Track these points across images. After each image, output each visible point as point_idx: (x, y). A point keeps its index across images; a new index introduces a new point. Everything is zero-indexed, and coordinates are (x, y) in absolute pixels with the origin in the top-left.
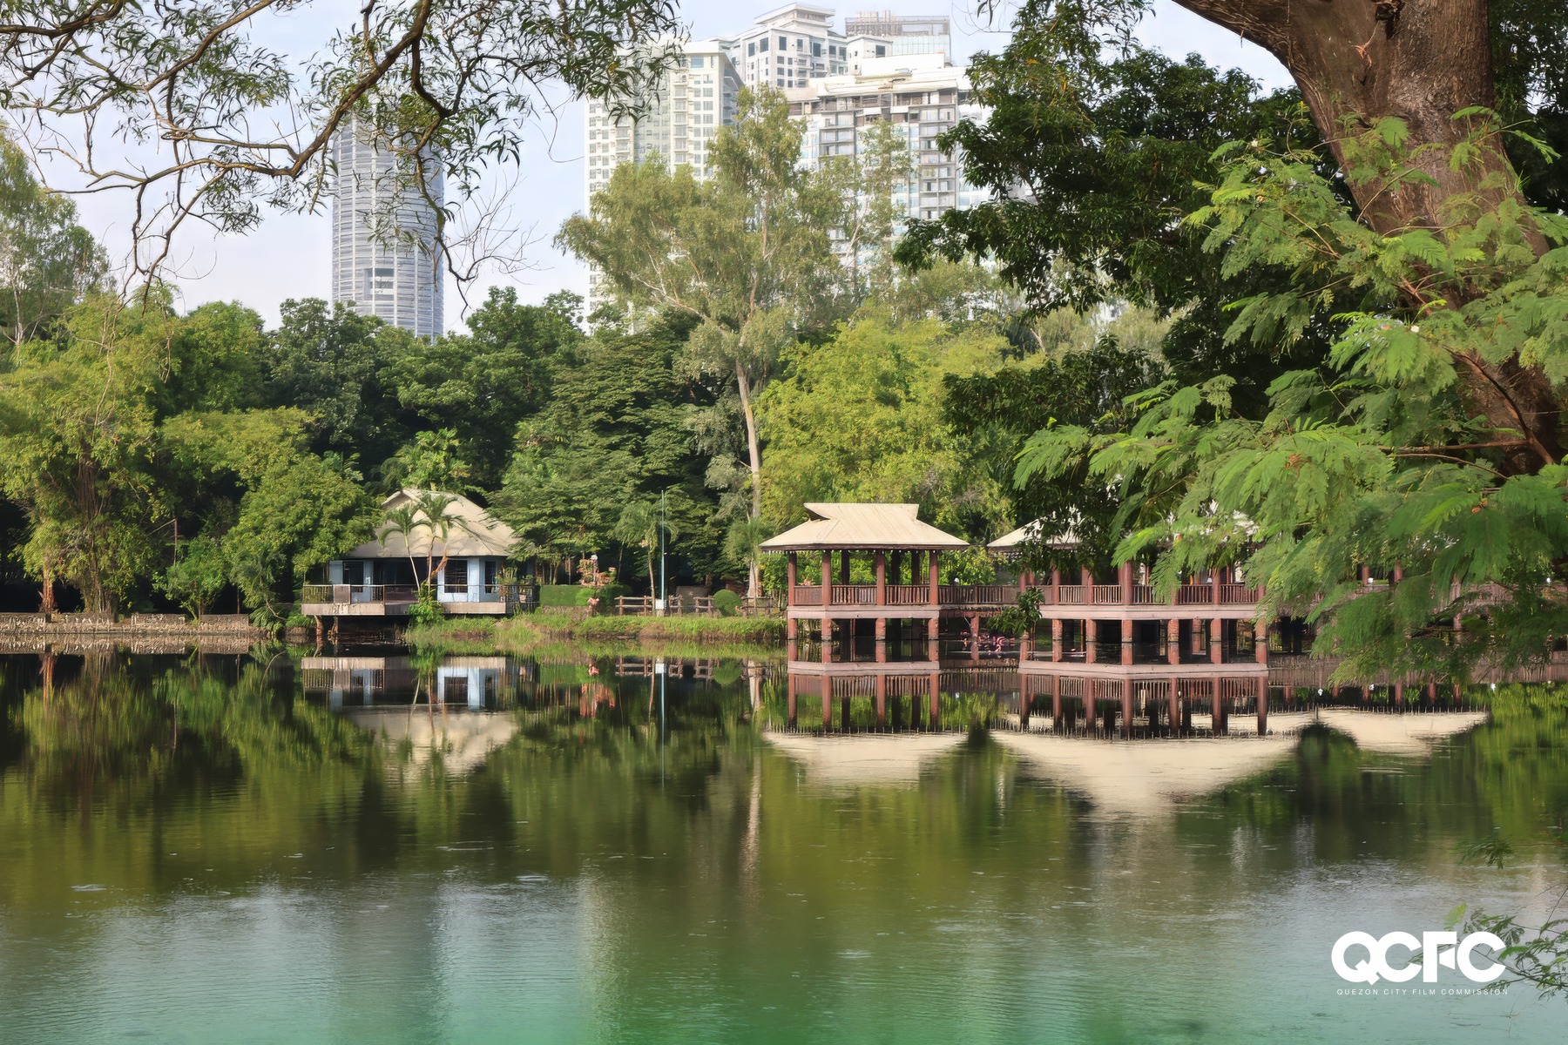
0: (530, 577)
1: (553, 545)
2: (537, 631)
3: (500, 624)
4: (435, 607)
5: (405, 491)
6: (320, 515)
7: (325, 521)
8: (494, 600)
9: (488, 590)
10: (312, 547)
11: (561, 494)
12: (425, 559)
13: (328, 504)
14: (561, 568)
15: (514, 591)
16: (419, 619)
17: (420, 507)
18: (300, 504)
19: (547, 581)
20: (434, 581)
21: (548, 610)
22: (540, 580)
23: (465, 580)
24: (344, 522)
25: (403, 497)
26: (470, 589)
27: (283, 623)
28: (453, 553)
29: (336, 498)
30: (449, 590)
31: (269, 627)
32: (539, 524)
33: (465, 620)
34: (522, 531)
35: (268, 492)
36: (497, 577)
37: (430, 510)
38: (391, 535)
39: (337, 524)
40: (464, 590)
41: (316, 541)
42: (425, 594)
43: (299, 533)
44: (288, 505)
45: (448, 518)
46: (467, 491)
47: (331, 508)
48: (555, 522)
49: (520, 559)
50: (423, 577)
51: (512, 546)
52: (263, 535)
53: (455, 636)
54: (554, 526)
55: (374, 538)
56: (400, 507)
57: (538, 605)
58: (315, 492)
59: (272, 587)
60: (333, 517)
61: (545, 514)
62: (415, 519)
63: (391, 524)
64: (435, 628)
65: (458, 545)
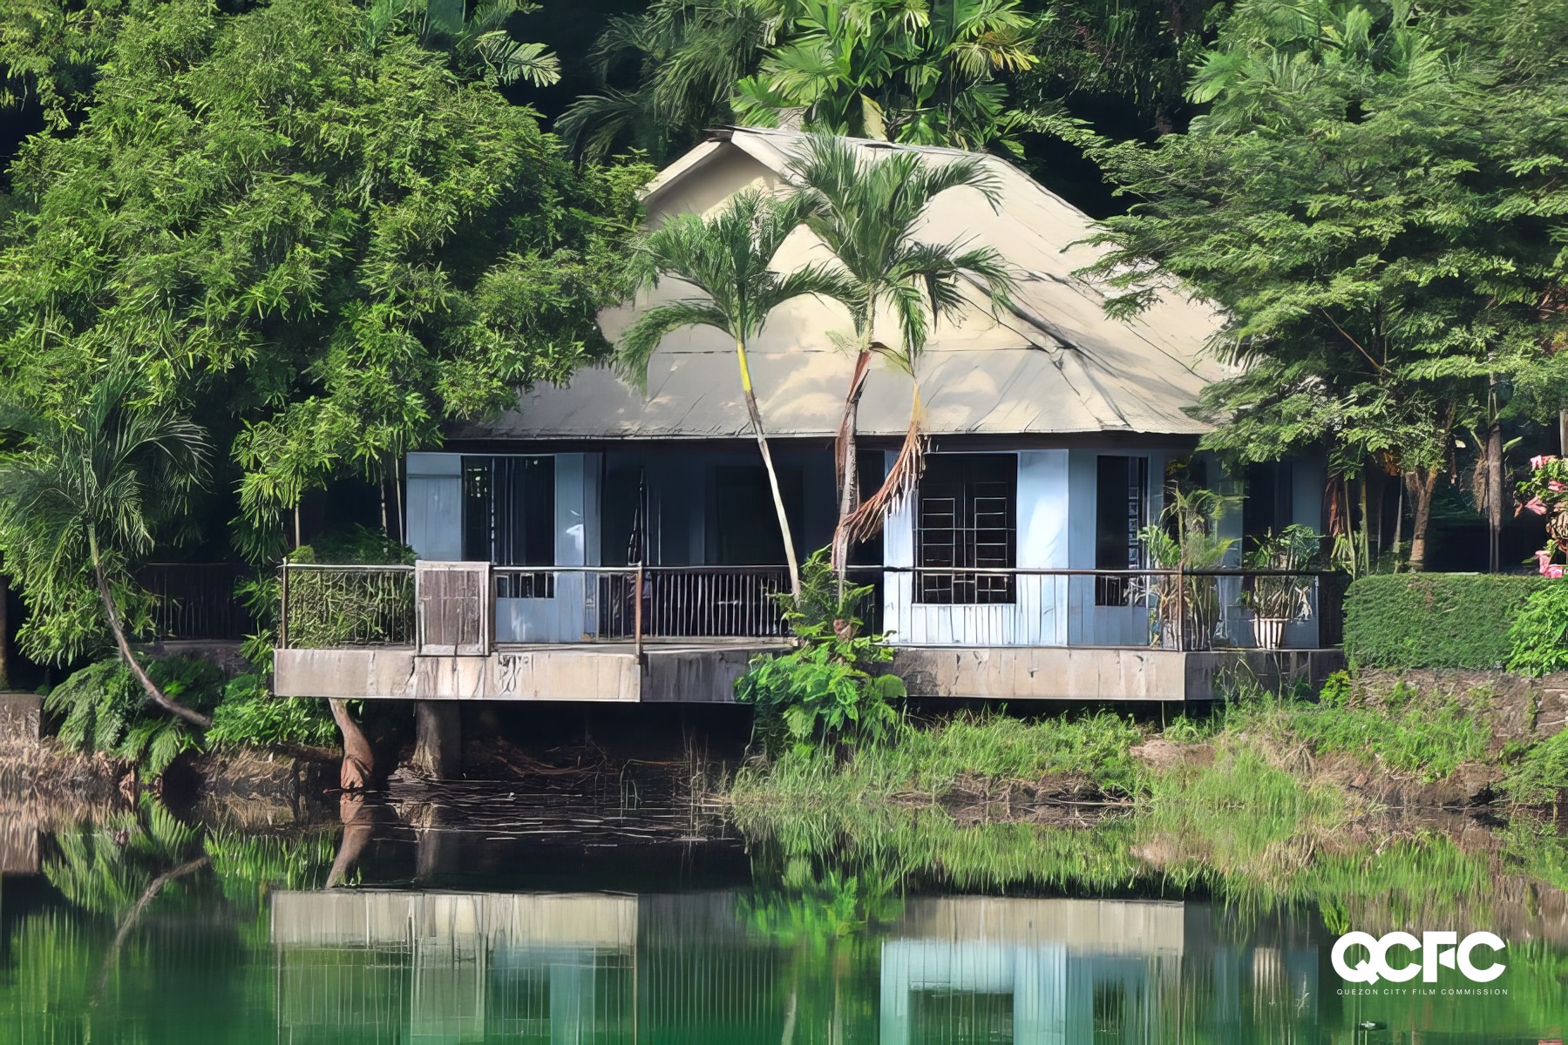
0: (1300, 534)
1: (1404, 390)
2: (1326, 783)
3: (1160, 749)
4: (867, 665)
5: (739, 139)
6: (360, 243)
7: (380, 272)
8: (1135, 640)
9: (1109, 594)
10: (320, 391)
11: (1448, 149)
12: (823, 448)
13: (393, 193)
14: (1450, 493)
15: (1225, 593)
16: (798, 723)
17: (802, 212)
18: (268, 193)
19: (1380, 555)
20: (868, 550)
21: (1378, 685)
22: (1348, 547)
23: (1002, 544)
24: (466, 280)
25: (734, 161)
26: (1026, 587)
27: (197, 731)
28: (952, 421)
29: (433, 171)
30: (930, 592)
31: (129, 752)
32: (1342, 288)
33: (1002, 730)
34: (1266, 319)
35: (125, 136)
36: (1151, 533)
37: (848, 225)
38: (679, 335)
39: (435, 287)
40: (1004, 593)
41: (337, 364)
42: (819, 609)
43: (267, 327)
44: (214, 198)
45: (933, 265)
46: (1020, 132)
47: (405, 215)
48: (1423, 276)
49: (1256, 453)
50: (814, 531)
51: (1220, 394)
52: (100, 332)
53: (953, 800)
54: (1414, 299)
55: (598, 349)
56: (715, 210)
57: (1339, 662)
58: (335, 137)
59: (143, 571)
60: (414, 253)
61: (1371, 244)
62: (786, 262)
63: (678, 289)
64: (866, 764)
65: (980, 382)
